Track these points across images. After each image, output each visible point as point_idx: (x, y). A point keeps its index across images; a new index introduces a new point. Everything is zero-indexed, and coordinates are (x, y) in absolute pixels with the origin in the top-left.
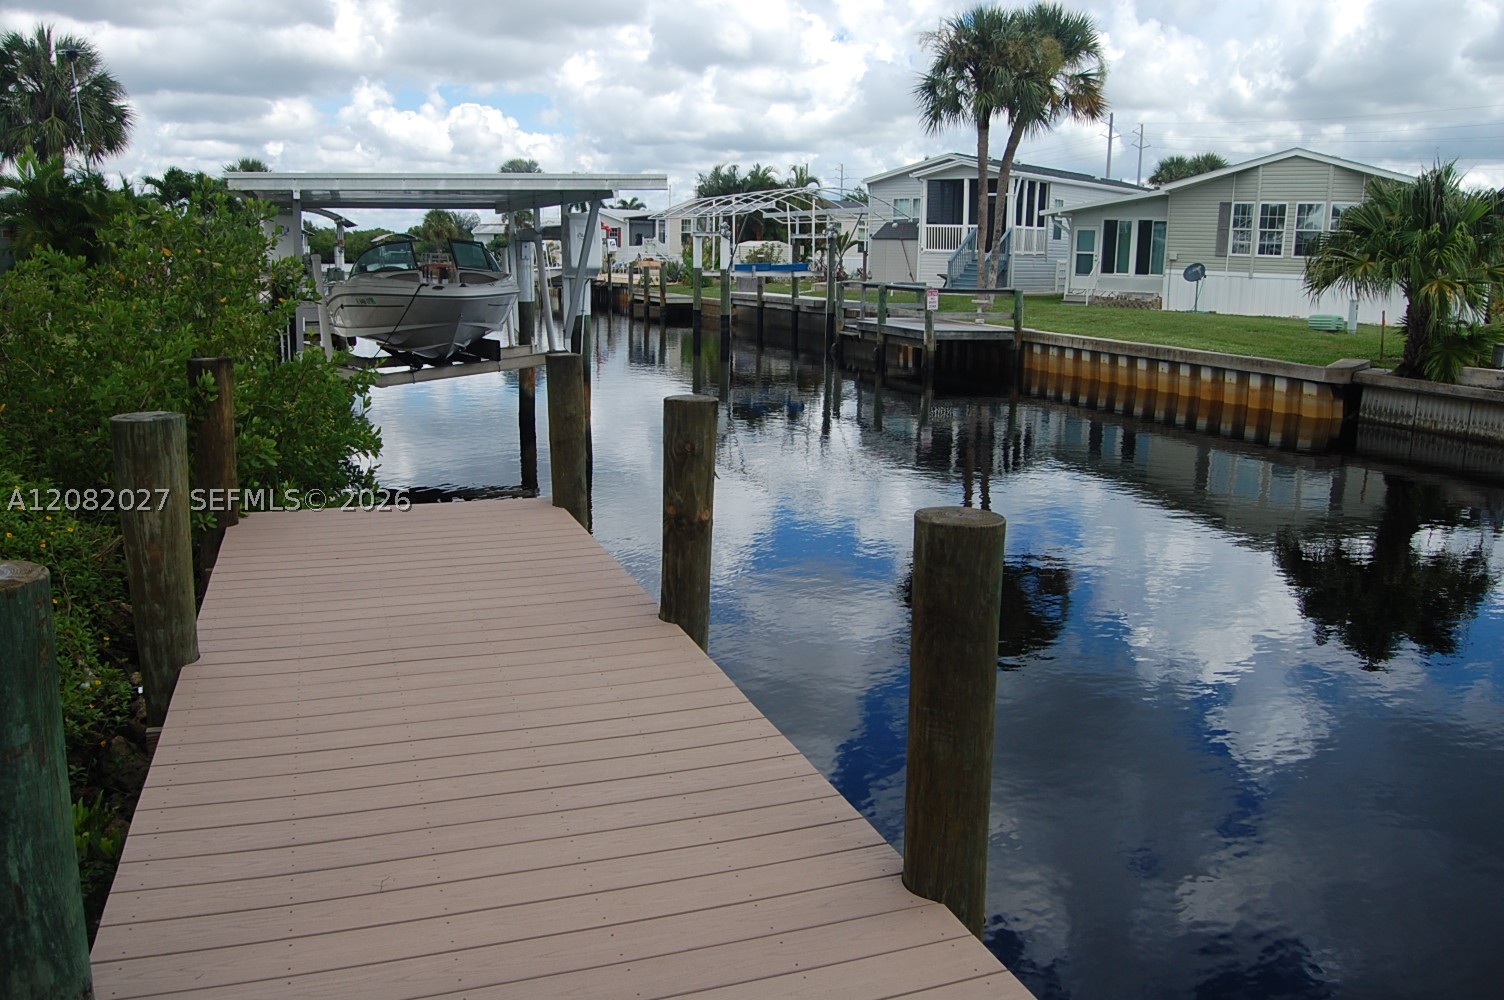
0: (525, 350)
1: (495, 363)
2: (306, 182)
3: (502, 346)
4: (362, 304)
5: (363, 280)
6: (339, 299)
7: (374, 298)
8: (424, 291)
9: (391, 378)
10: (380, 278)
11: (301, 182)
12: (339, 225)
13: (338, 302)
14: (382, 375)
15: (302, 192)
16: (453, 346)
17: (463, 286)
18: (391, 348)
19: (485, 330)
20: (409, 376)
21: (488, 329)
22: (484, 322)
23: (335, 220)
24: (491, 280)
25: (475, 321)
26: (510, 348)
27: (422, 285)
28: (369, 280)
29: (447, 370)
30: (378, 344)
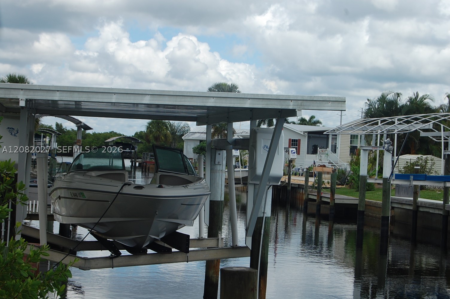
0: (212, 243)
1: (183, 255)
2: (31, 93)
3: (190, 238)
4: (74, 197)
5: (78, 176)
6: (59, 191)
7: (85, 193)
8: (128, 190)
9: (93, 263)
10: (91, 176)
11: (27, 92)
12: (79, 128)
13: (59, 193)
14: (85, 259)
15: (27, 101)
16: (148, 238)
17: (160, 187)
18: (97, 234)
19: (178, 226)
20: (109, 262)
21: (181, 224)
22: (177, 218)
23: (76, 124)
24: (185, 183)
25: (169, 218)
26: (200, 239)
27: (125, 184)
28: (81, 177)
29: (142, 258)
30: (88, 230)
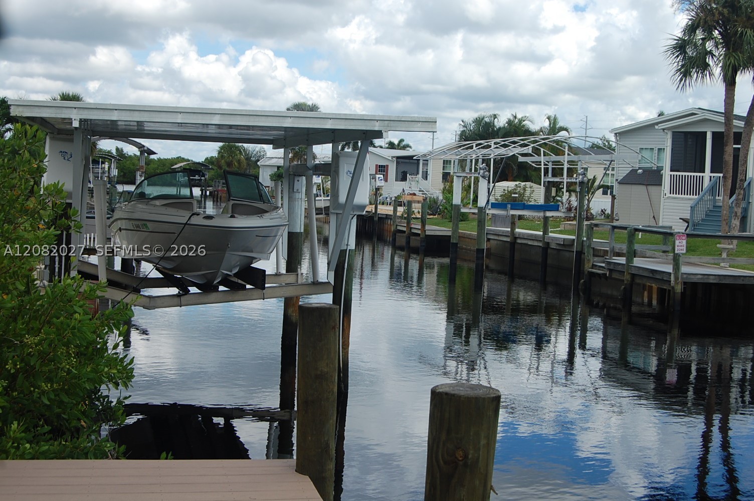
0: (291, 278)
1: (259, 292)
2: (86, 112)
3: (267, 273)
4: (137, 229)
5: (140, 206)
6: (119, 222)
7: (149, 224)
8: (195, 220)
9: (159, 301)
10: (155, 206)
11: (81, 112)
12: (142, 153)
13: (119, 224)
14: (150, 297)
15: (81, 121)
16: (220, 274)
17: (232, 217)
18: (163, 270)
19: (252, 259)
20: (176, 300)
21: (256, 258)
22: (252, 252)
23: (139, 148)
24: (261, 212)
25: (243, 251)
26: (277, 275)
27: (193, 214)
28: (144, 207)
29: (213, 296)
30: (153, 265)
